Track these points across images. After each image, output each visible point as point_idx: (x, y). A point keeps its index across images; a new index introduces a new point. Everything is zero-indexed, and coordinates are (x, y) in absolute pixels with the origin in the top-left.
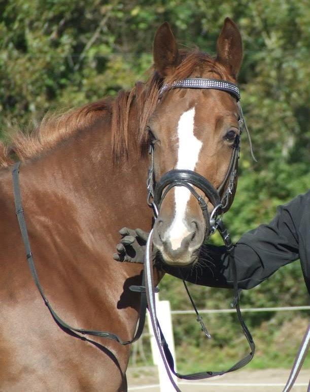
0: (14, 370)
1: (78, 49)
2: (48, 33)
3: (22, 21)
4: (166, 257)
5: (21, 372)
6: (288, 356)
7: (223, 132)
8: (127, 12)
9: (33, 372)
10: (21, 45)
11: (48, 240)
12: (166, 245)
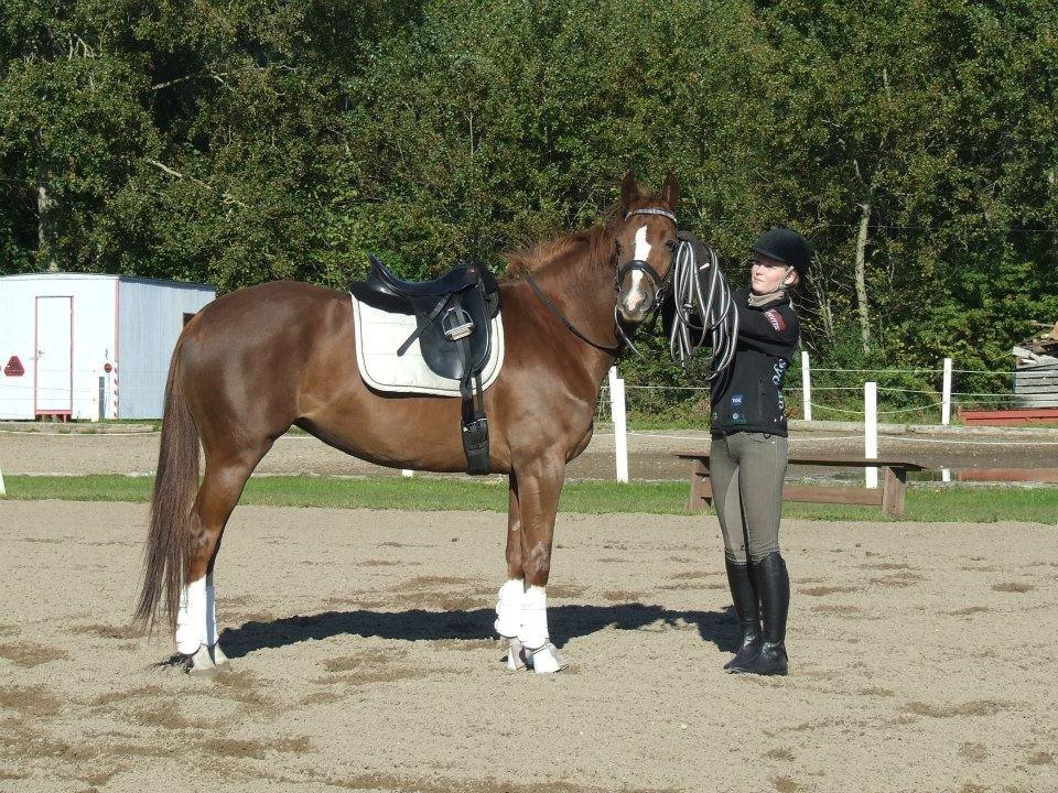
0: (520, 412)
1: (574, 211)
2: (554, 200)
3: (537, 190)
4: (625, 316)
5: (524, 414)
6: (701, 421)
7: (666, 241)
8: (607, 189)
9: (533, 414)
10: (536, 207)
11: (547, 327)
12: (625, 307)
